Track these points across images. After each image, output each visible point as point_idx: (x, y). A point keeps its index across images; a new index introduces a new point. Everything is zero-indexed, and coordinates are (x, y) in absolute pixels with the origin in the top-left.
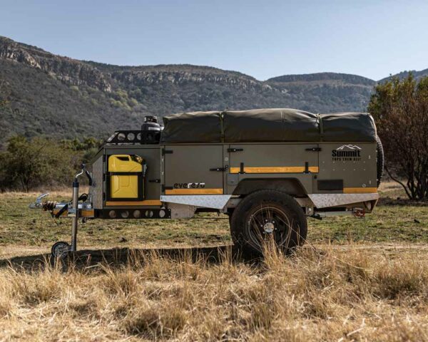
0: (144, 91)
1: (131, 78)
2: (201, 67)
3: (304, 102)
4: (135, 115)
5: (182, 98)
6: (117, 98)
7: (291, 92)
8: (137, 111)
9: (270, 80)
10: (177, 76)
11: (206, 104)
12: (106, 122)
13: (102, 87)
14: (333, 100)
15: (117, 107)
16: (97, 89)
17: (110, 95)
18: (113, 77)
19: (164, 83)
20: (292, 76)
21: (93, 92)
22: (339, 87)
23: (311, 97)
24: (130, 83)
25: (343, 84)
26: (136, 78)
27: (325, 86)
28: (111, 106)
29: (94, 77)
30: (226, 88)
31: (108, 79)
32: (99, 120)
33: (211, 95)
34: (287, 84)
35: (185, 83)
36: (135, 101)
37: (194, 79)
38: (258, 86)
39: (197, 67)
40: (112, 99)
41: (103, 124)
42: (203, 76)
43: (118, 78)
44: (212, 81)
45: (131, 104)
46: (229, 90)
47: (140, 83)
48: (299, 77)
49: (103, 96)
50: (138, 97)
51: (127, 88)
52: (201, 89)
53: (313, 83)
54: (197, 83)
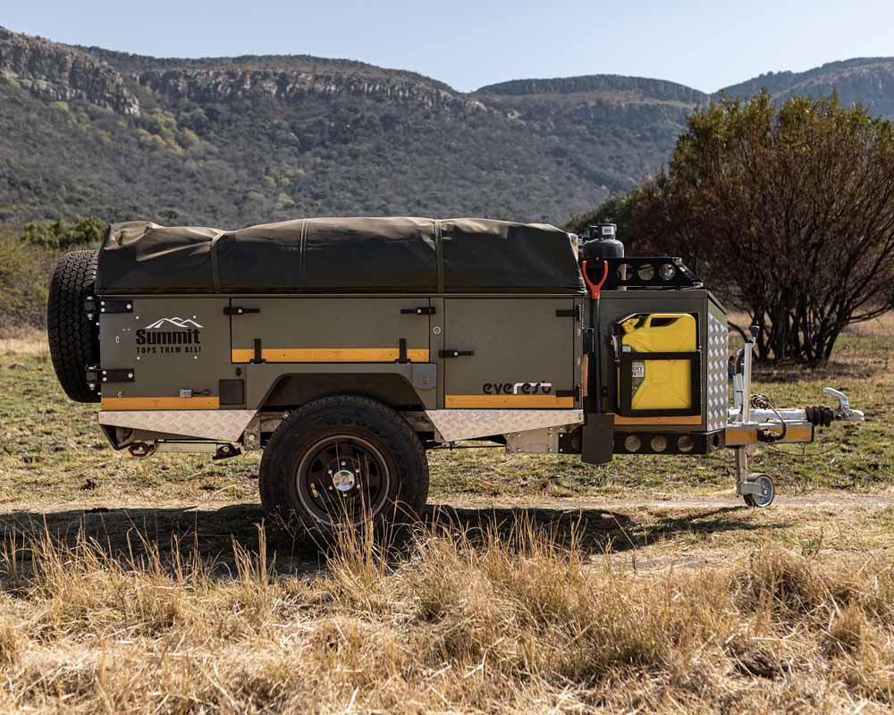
0: (212, 114)
1: (182, 85)
2: (335, 62)
3: (556, 138)
4: (192, 165)
5: (293, 128)
6: (153, 129)
7: (527, 117)
8: (196, 158)
9: (483, 90)
10: (282, 81)
11: (346, 142)
12: (129, 181)
13: (119, 103)
14: (616, 134)
15: (154, 148)
16: (110, 109)
17: (138, 122)
18: (143, 82)
19: (254, 97)
20: (529, 82)
21: (100, 116)
22: (631, 107)
23: (570, 127)
24: (180, 96)
25: (637, 100)
26: (192, 84)
27: (599, 102)
28: (141, 146)
29: (103, 81)
30: (387, 107)
31: (131, 88)
32: (114, 177)
33: (356, 123)
34: (518, 99)
35: (300, 95)
36: (191, 135)
37: (320, 87)
38: (458, 102)
39: (326, 61)
40: (142, 131)
41: (123, 184)
42: (338, 82)
43: (155, 86)
44: (359, 93)
45: (183, 143)
46: (394, 111)
47: (203, 95)
48: (544, 85)
49: (122, 123)
50: (199, 127)
51: (173, 107)
52: (335, 109)
53: (574, 98)
54: (326, 96)
